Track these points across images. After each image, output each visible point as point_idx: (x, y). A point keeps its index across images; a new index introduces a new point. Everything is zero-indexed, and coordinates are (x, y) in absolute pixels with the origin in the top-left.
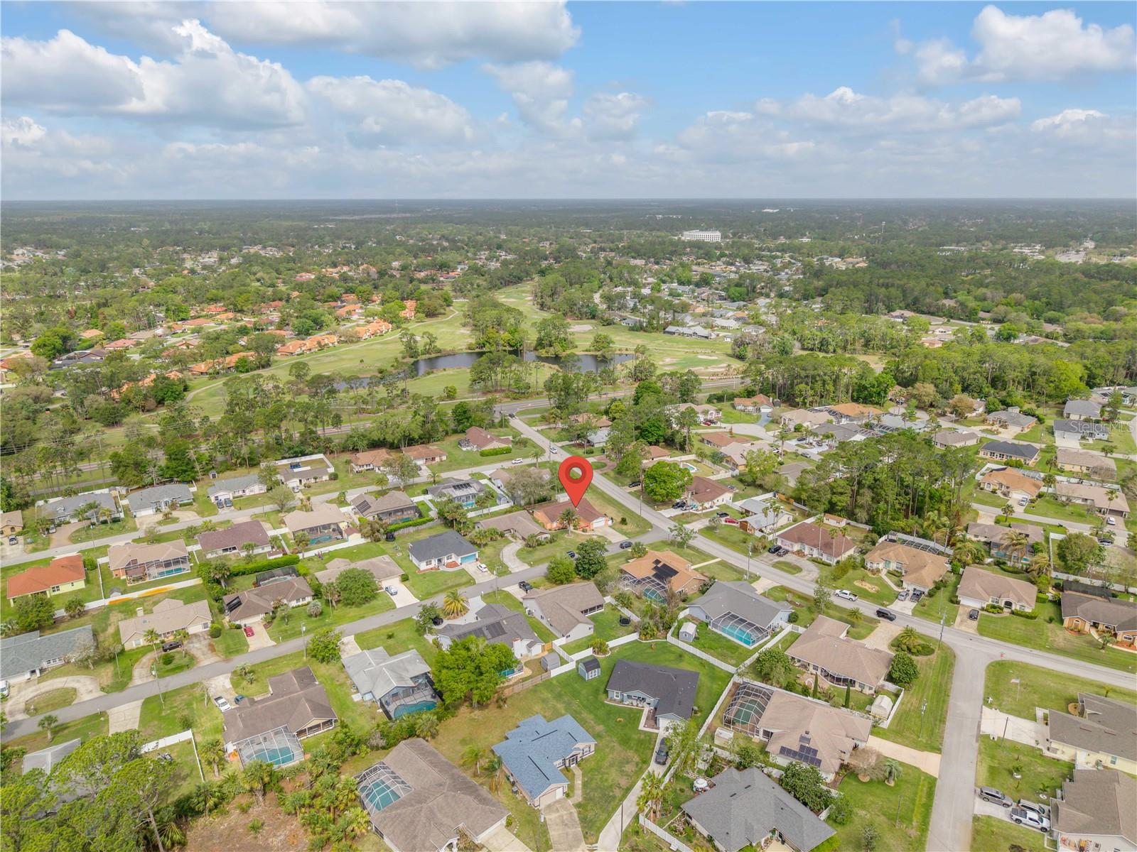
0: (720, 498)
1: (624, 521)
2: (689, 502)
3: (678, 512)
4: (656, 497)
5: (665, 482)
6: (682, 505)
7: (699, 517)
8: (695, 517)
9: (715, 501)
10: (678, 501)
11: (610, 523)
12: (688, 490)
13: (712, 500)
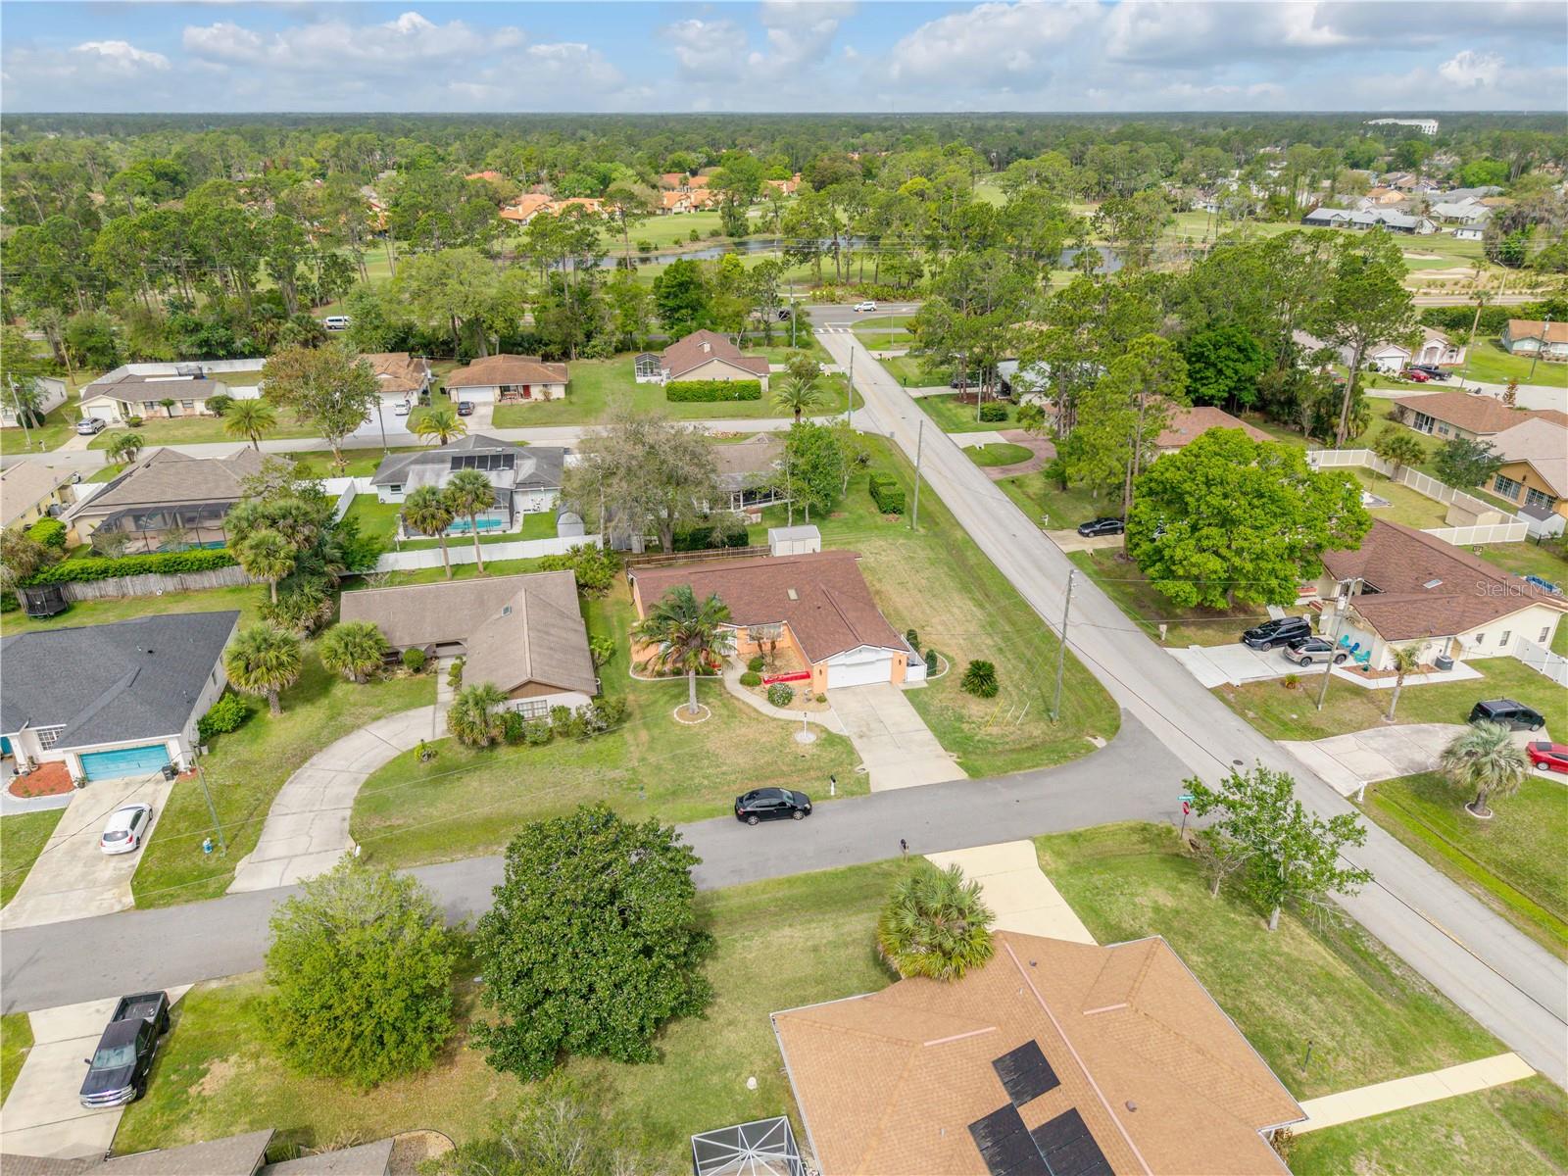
0: (1493, 630)
1: (981, 679)
2: (1328, 628)
3: (1269, 665)
4: (1170, 587)
5: (1226, 521)
6: (1294, 637)
7: (1374, 709)
8: (1357, 708)
9: (1467, 638)
10: (1276, 613)
11: (918, 675)
12: (1329, 572)
13: (1451, 629)
